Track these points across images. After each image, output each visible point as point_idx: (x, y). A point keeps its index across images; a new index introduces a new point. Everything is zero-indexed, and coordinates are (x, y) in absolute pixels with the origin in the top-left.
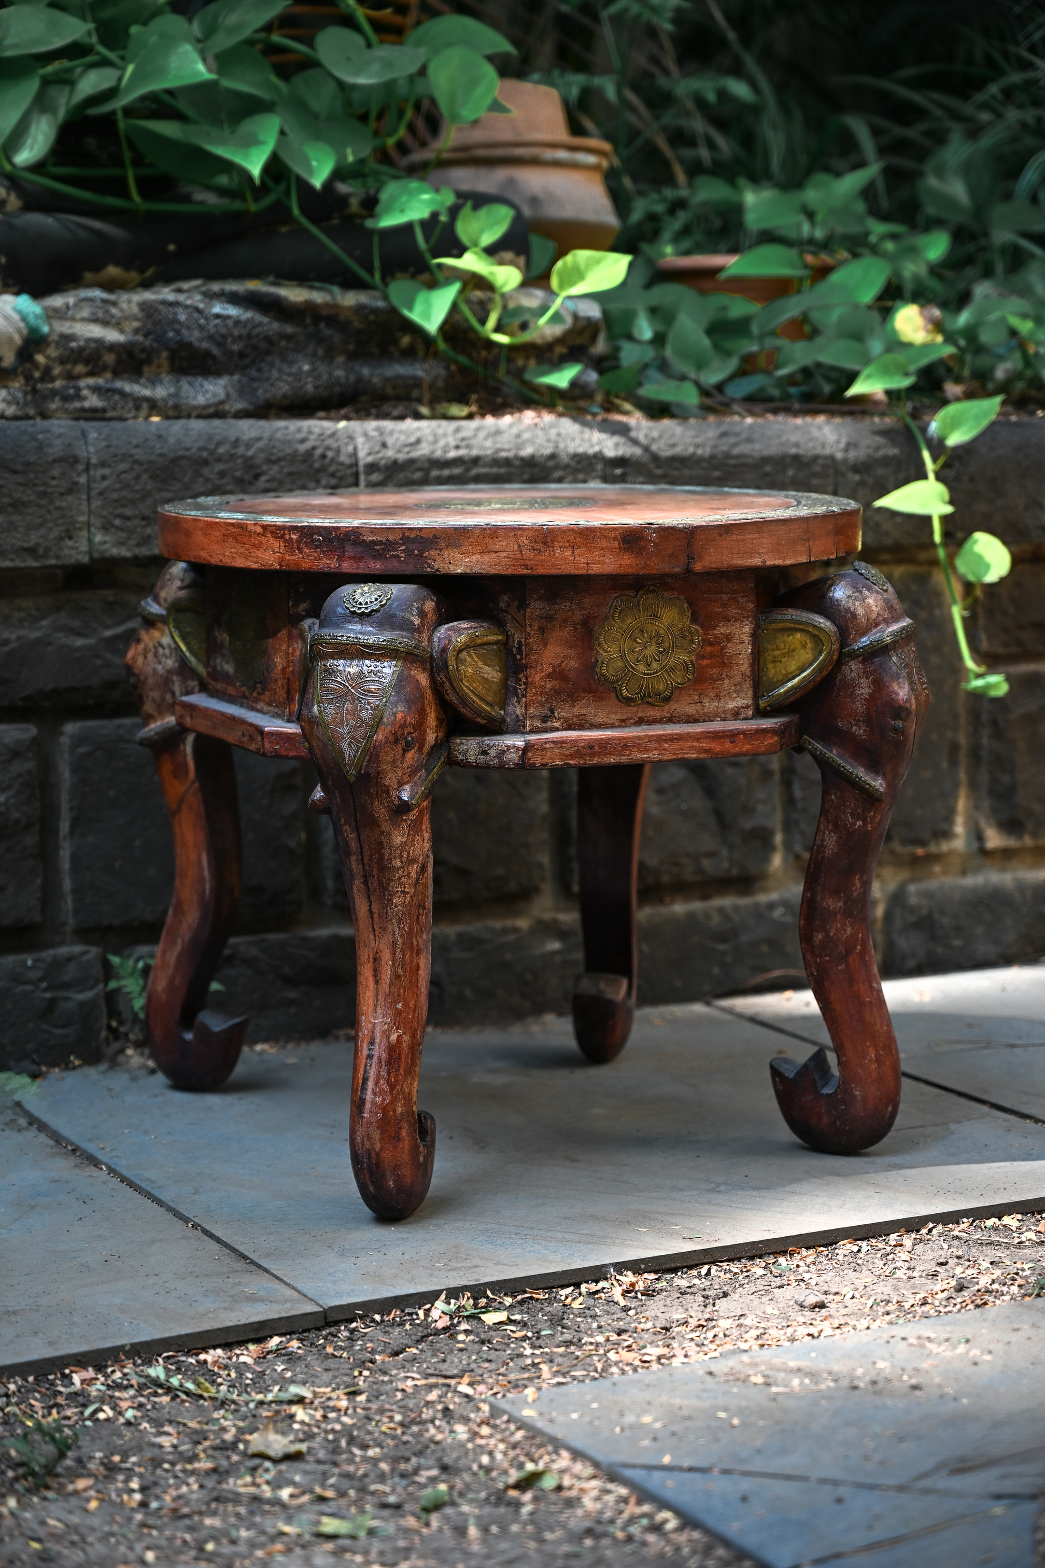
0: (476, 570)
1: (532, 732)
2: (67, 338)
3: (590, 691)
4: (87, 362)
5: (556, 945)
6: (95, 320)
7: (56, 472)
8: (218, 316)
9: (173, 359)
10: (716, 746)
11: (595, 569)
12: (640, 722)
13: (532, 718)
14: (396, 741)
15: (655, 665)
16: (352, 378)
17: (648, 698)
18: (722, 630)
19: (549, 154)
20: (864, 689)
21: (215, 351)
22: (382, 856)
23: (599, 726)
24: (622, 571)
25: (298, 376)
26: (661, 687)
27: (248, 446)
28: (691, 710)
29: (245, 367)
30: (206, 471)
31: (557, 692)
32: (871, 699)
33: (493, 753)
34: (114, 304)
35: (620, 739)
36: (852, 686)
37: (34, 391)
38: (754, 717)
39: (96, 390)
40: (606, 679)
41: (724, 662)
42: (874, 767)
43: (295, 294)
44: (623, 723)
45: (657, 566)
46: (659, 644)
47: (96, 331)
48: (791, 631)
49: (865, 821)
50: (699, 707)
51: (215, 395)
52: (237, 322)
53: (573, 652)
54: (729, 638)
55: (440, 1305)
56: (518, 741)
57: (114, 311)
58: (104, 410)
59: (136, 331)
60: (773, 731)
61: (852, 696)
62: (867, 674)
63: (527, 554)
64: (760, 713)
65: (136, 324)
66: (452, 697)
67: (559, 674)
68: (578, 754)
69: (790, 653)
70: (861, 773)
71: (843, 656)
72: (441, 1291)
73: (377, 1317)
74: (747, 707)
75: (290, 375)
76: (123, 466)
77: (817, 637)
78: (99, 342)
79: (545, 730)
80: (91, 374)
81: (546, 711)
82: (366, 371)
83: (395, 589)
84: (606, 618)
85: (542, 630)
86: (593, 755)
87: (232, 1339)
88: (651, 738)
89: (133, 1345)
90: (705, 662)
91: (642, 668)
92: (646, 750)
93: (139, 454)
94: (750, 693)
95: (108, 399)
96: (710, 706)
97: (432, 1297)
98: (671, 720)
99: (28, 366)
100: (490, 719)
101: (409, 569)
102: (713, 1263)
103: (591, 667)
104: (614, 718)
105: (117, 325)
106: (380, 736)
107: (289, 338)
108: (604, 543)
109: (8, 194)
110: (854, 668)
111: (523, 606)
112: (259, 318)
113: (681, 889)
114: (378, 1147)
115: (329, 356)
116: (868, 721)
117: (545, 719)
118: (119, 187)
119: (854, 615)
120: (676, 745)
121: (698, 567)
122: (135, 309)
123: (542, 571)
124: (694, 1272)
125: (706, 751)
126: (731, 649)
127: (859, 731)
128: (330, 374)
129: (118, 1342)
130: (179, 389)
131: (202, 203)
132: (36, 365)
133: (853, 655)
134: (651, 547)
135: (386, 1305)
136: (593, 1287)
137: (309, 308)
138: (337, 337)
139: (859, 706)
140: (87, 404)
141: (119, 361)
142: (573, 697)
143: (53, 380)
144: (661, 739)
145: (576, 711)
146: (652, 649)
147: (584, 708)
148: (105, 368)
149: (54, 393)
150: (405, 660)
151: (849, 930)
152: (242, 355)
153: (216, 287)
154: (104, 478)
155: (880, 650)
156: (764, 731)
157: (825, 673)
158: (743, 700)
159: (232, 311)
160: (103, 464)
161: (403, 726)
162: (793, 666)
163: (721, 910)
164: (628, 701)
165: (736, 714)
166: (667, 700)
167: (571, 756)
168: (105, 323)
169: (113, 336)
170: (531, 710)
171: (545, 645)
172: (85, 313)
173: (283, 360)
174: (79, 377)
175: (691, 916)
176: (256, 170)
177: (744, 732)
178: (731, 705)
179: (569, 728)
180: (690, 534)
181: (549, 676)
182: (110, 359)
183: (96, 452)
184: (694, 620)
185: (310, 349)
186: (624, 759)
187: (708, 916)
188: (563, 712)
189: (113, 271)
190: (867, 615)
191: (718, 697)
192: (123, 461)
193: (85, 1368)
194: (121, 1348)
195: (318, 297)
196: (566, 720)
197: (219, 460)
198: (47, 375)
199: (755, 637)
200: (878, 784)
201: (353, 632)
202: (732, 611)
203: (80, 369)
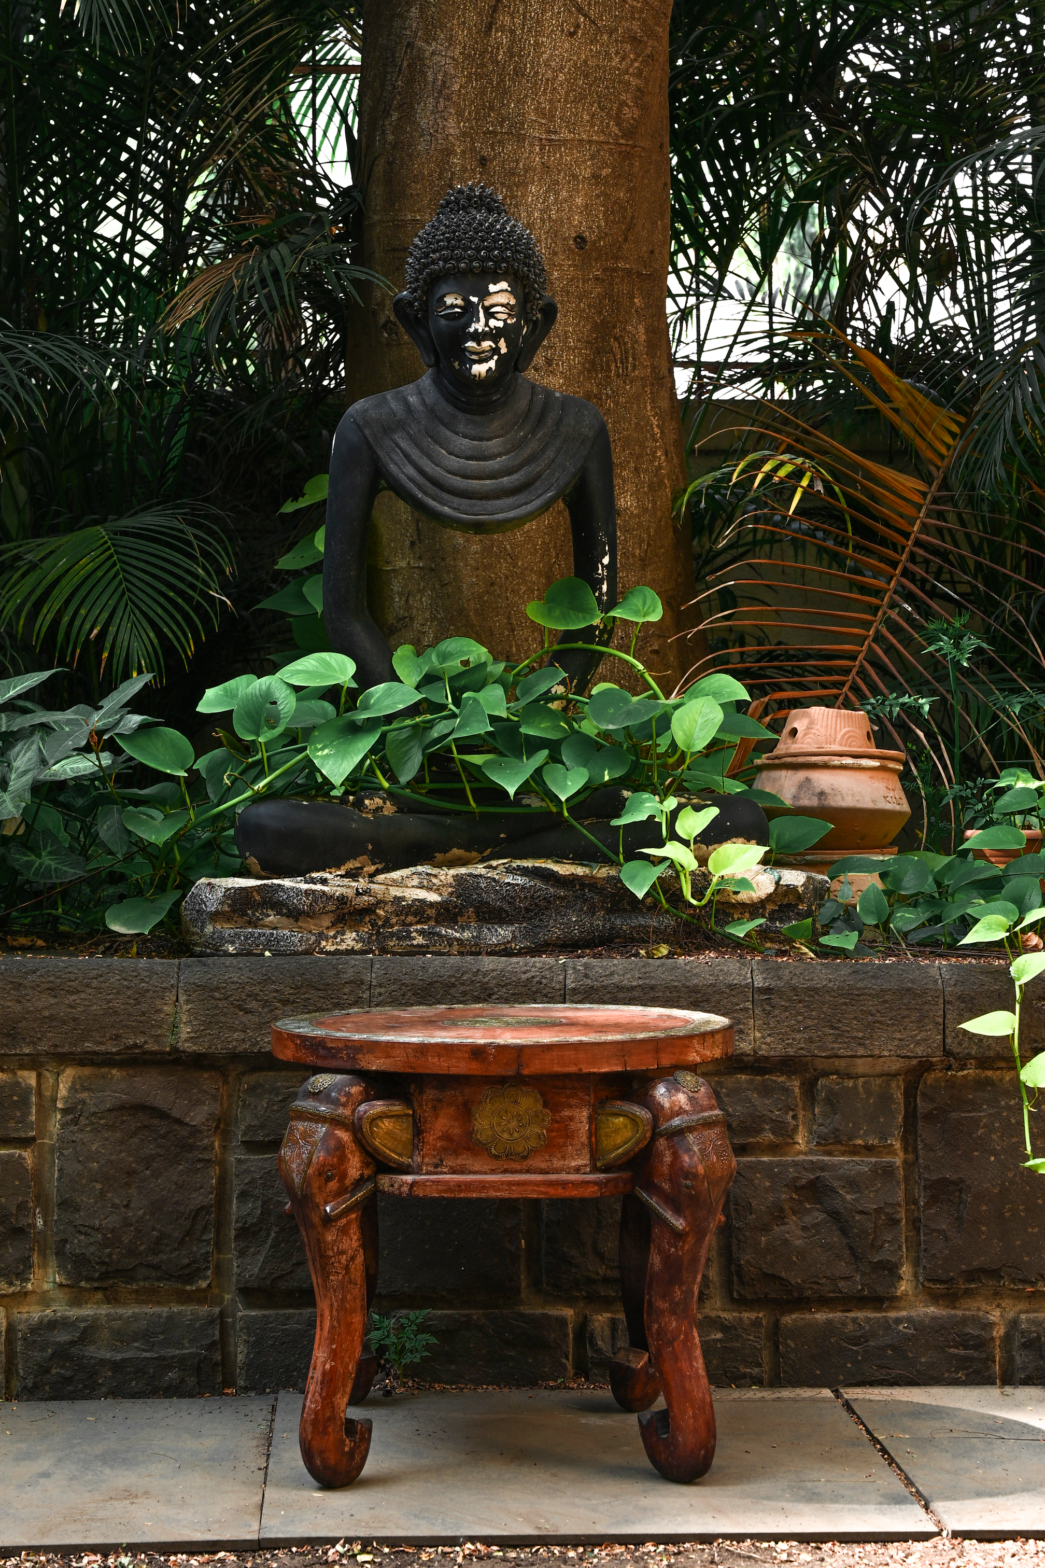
0: (383, 1068)
1: (427, 1174)
2: (398, 899)
3: (469, 1149)
4: (415, 914)
5: (719, 1336)
6: (421, 887)
7: (346, 990)
8: (508, 884)
9: (477, 913)
10: (551, 1191)
11: (454, 1071)
12: (506, 1171)
13: (427, 1165)
14: (320, 1175)
15: (516, 1135)
16: (608, 926)
17: (509, 1155)
18: (566, 1113)
19: (836, 761)
20: (668, 1159)
21: (506, 907)
22: (320, 1248)
23: (475, 1173)
24: (471, 1073)
25: (568, 925)
26: (521, 1149)
27: (485, 975)
28: (543, 1165)
29: (530, 919)
30: (453, 991)
31: (445, 1149)
32: (672, 1165)
33: (396, 1186)
34: (435, 876)
35: (481, 1182)
36: (661, 1155)
37: (378, 933)
38: (590, 1173)
39: (421, 933)
40: (480, 1142)
41: (568, 1135)
42: (678, 1211)
43: (563, 869)
44: (493, 1172)
45: (496, 1070)
46: (519, 1121)
47: (422, 894)
48: (617, 1115)
49: (676, 1248)
50: (549, 1164)
51: (504, 938)
52: (523, 888)
53: (456, 1124)
54: (571, 1119)
55: (339, 1547)
56: (409, 1178)
57: (435, 881)
58: (427, 946)
59: (451, 894)
60: (595, 1183)
61: (661, 1161)
62: (669, 1148)
63: (411, 1059)
64: (595, 1169)
65: (450, 890)
66: (369, 1149)
67: (446, 1137)
68: (449, 1190)
69: (617, 1131)
70: (668, 1215)
71: (655, 1134)
72: (340, 1539)
73: (294, 1549)
74: (586, 1165)
75: (561, 924)
76: (392, 987)
77: (634, 1120)
78: (422, 901)
79: (437, 1173)
80: (417, 923)
81: (437, 1161)
82: (618, 922)
83: (339, 1077)
84: (481, 1102)
85: (434, 1108)
86: (460, 1191)
87: (194, 1549)
88: (502, 1183)
89: (128, 1544)
90: (554, 1134)
91: (506, 1136)
92: (499, 1190)
93: (407, 980)
94: (588, 1156)
95: (430, 940)
96: (557, 1163)
97: (333, 1541)
98: (528, 1171)
99: (373, 917)
100: (401, 1164)
101: (348, 1066)
102: (542, 1545)
103: (469, 1134)
104: (486, 1168)
105: (437, 890)
106: (310, 1171)
107: (562, 898)
108: (459, 1054)
109: (384, 803)
110: (662, 1143)
111: (421, 1092)
112: (539, 884)
113: (824, 1302)
114: (309, 1438)
115: (592, 911)
116: (670, 1180)
117: (436, 1166)
118: (460, 796)
119: (662, 1107)
120: (521, 1188)
121: (526, 1072)
122: (451, 880)
123: (420, 1071)
124: (528, 1550)
125: (544, 1193)
126: (573, 1126)
127: (666, 1186)
128: (592, 924)
129: (120, 1541)
130: (480, 933)
131: (529, 806)
132: (379, 916)
133: (661, 1135)
134: (491, 1058)
135: (301, 1542)
136: (447, 1549)
137: (574, 878)
138: (596, 898)
139: (665, 1169)
140: (415, 942)
141: (439, 914)
142: (456, 1153)
143: (392, 927)
144: (510, 1184)
145: (459, 1161)
146: (514, 1123)
147: (464, 1160)
148: (429, 918)
149: (392, 935)
150: (331, 1123)
151: (674, 1324)
152: (527, 910)
153: (517, 863)
154: (380, 994)
155: (681, 1132)
156: (588, 1183)
157: (641, 1146)
158: (583, 1161)
159: (520, 880)
160: (380, 986)
161: (324, 1165)
162: (619, 1140)
163: (854, 1320)
164: (497, 1157)
165: (577, 1170)
166: (525, 1158)
167: (445, 1191)
168: (429, 889)
169: (433, 897)
170: (426, 1160)
171: (437, 1118)
172: (416, 882)
173: (558, 913)
174: (411, 925)
175: (829, 1322)
176: (511, 791)
177: (572, 1183)
178: (573, 1164)
179: (454, 1173)
180: (520, 1050)
181: (439, 1138)
182: (431, 912)
183: (377, 977)
184: (545, 1105)
185: (578, 907)
186: (483, 1195)
187: (844, 1324)
188: (450, 1162)
189: (456, 852)
190: (671, 1108)
191: (563, 1158)
192: (394, 983)
193: (96, 1555)
194: (120, 1545)
195: (580, 871)
196: (451, 1168)
197: (463, 984)
198: (387, 922)
199: (591, 1119)
200: (679, 1223)
201: (308, 1104)
202: (573, 1101)
203: (410, 919)
